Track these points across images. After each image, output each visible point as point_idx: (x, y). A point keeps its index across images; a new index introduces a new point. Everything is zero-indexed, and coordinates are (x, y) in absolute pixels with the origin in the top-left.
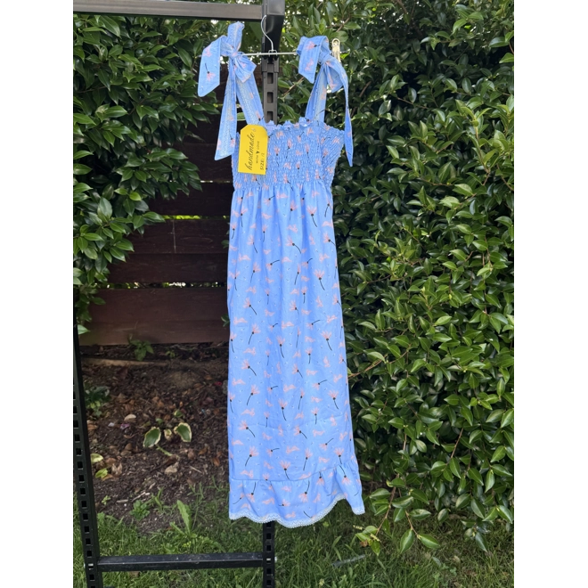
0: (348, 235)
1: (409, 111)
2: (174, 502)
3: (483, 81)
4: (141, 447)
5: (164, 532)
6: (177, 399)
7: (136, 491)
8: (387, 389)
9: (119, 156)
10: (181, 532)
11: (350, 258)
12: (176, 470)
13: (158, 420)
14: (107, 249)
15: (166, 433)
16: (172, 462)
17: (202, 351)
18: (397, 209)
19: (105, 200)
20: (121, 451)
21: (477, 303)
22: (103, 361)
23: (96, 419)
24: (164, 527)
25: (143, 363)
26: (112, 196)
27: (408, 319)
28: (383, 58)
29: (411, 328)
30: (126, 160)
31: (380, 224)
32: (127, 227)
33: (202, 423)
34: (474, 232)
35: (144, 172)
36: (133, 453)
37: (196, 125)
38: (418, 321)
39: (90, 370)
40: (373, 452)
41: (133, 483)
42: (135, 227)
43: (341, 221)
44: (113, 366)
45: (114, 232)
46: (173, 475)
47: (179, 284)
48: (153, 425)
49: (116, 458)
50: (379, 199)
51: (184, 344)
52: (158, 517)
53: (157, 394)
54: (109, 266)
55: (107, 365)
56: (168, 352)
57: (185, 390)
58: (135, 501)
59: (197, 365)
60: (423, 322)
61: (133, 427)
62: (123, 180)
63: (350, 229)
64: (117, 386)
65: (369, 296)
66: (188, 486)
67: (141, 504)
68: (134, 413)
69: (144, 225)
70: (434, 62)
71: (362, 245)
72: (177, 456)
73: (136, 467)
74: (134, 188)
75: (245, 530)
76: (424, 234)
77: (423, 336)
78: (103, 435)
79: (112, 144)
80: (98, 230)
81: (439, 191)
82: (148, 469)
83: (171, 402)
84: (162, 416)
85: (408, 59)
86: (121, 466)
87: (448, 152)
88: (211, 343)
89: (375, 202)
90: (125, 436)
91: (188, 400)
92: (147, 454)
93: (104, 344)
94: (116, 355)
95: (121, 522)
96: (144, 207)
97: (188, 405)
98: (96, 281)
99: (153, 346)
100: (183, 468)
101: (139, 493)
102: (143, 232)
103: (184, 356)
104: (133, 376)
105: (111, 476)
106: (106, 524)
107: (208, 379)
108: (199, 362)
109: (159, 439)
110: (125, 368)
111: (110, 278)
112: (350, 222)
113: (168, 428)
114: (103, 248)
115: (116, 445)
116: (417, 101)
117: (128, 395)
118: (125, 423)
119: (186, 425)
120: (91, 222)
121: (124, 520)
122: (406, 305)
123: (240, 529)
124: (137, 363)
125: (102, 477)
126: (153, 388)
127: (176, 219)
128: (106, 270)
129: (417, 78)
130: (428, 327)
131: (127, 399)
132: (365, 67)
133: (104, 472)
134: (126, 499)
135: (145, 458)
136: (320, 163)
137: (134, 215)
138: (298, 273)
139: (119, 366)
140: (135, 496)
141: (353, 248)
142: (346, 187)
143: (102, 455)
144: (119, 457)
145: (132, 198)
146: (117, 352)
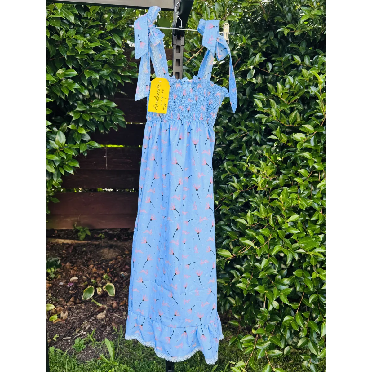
0: (225, 159)
1: (266, 77)
2: (102, 339)
3: (318, 58)
4: (81, 299)
5: (96, 361)
6: (106, 266)
7: (77, 331)
8: (253, 265)
9: (71, 103)
10: (108, 361)
11: (226, 174)
12: (104, 316)
13: (92, 280)
14: (62, 166)
15: (98, 289)
16: (102, 310)
17: (123, 234)
18: (259, 142)
19: (61, 133)
20: (67, 302)
21: (316, 206)
22: (57, 240)
23: (51, 279)
24: (95, 357)
25: (84, 242)
26: (66, 130)
27: (269, 217)
28: (250, 42)
29: (271, 223)
30: (76, 107)
31: (247, 152)
32: (75, 151)
33: (122, 283)
34: (314, 158)
35: (88, 114)
36: (76, 304)
37: (123, 84)
38: (276, 219)
40: (240, 306)
41: (75, 325)
42: (81, 151)
43: (220, 149)
44: (63, 243)
45: (66, 154)
46: (102, 320)
47: (109, 190)
48: (89, 284)
49: (63, 307)
50: (246, 135)
51: (110, 229)
52: (92, 350)
53: (92, 263)
54: (62, 177)
55: (60, 243)
56: (100, 235)
57: (111, 260)
58: (76, 338)
59: (120, 244)
60: (280, 219)
61: (76, 285)
62: (73, 119)
63: (226, 154)
64: (66, 257)
65: (240, 200)
66: (112, 327)
67: (80, 340)
68: (76, 275)
69: (87, 150)
70: (282, 46)
71: (235, 166)
72: (105, 306)
73: (78, 314)
74: (81, 125)
75: (151, 359)
76: (278, 158)
77: (280, 229)
78: (55, 291)
79: (67, 95)
80: (55, 153)
81: (288, 130)
82: (85, 315)
83: (101, 269)
84: (95, 278)
85: (266, 43)
86: (67, 313)
87: (295, 104)
88: (129, 229)
89: (243, 137)
90: (70, 292)
91: (113, 267)
92: (85, 305)
93: (57, 229)
94: (66, 236)
95: (66, 353)
96: (87, 138)
97: (113, 271)
98: (53, 187)
99: (90, 230)
100: (109, 315)
101: (79, 332)
102: (86, 155)
103: (110, 237)
104: (76, 250)
105: (60, 320)
106: (55, 355)
107: (127, 253)
108: (120, 241)
109: (93, 294)
110: (71, 245)
111: (63, 185)
112: (226, 150)
113: (99, 286)
114: (59, 165)
115: (64, 298)
116: (272, 70)
117: (73, 264)
118: (71, 283)
119: (111, 284)
120: (51, 147)
121: (68, 352)
122: (267, 207)
123: (148, 359)
124: (80, 242)
125: (54, 320)
126: (90, 259)
127: (108, 147)
128: (61, 180)
129: (272, 56)
130: (284, 223)
131: (72, 266)
132: (238, 48)
133: (55, 317)
134: (70, 336)
135: (83, 308)
136: (205, 109)
137: (80, 143)
138: (179, 184)
139: (68, 244)
140: (76, 335)
141: (229, 167)
142: (224, 127)
143: (54, 304)
144: (66, 307)
145: (78, 133)
146: (67, 234)
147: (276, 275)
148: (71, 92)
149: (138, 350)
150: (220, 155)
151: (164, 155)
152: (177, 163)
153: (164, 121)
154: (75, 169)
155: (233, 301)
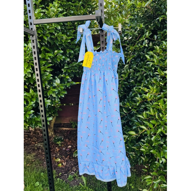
0: (135, 85)
1: (155, 42)
4: (72, 157)
5: (78, 186)
7: (70, 172)
8: (150, 139)
9: (62, 65)
10: (83, 186)
11: (135, 93)
14: (59, 94)
18: (152, 76)
19: (58, 79)
20: (66, 158)
22: (62, 128)
23: (59, 147)
24: (78, 184)
25: (74, 129)
27: (156, 114)
28: (144, 26)
29: (157, 117)
30: (64, 66)
31: (146, 81)
32: (65, 87)
35: (70, 69)
36: (70, 159)
38: (159, 115)
39: (58, 131)
40: (147, 161)
41: (69, 169)
42: (67, 87)
43: (133, 81)
44: (65, 130)
45: (60, 88)
48: (76, 149)
49: (64, 160)
50: (145, 73)
52: (76, 181)
54: (60, 99)
58: (69, 175)
60: (161, 115)
61: (70, 150)
62: (63, 72)
63: (136, 83)
64: (66, 136)
65: (142, 106)
67: (71, 176)
68: (71, 145)
69: (70, 86)
73: (70, 163)
74: (67, 75)
75: (104, 187)
76: (161, 83)
77: (161, 120)
78: (61, 152)
79: (59, 62)
80: (56, 88)
82: (74, 164)
85: (153, 26)
86: (65, 163)
89: (144, 73)
90: (68, 153)
92: (74, 159)
93: (63, 123)
95: (64, 182)
96: (70, 80)
101: (71, 172)
102: (70, 88)
104: (71, 133)
105: (62, 166)
106: (59, 182)
110: (69, 130)
112: (136, 81)
114: (57, 93)
115: (65, 156)
116: (157, 39)
117: (69, 139)
118: (68, 149)
120: (54, 86)
121: (65, 181)
122: (155, 109)
123: (103, 187)
124: (73, 129)
125: (60, 166)
128: (59, 100)
129: (157, 31)
130: (163, 117)
131: (69, 140)
132: (138, 30)
133: (60, 165)
134: (66, 174)
135: (73, 160)
136: (111, 64)
137: (67, 83)
138: (101, 100)
139: (67, 130)
140: (70, 173)
141: (136, 90)
142: (134, 69)
143: (60, 159)
144: (65, 160)
145: (66, 78)
146: (67, 125)
147: (163, 145)
148: (61, 60)
149: (98, 182)
150: (132, 84)
151: (93, 87)
152: (99, 90)
153: (92, 71)
154: (65, 95)
155: (144, 159)
